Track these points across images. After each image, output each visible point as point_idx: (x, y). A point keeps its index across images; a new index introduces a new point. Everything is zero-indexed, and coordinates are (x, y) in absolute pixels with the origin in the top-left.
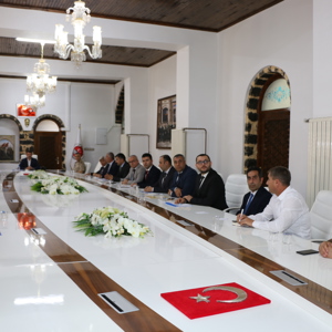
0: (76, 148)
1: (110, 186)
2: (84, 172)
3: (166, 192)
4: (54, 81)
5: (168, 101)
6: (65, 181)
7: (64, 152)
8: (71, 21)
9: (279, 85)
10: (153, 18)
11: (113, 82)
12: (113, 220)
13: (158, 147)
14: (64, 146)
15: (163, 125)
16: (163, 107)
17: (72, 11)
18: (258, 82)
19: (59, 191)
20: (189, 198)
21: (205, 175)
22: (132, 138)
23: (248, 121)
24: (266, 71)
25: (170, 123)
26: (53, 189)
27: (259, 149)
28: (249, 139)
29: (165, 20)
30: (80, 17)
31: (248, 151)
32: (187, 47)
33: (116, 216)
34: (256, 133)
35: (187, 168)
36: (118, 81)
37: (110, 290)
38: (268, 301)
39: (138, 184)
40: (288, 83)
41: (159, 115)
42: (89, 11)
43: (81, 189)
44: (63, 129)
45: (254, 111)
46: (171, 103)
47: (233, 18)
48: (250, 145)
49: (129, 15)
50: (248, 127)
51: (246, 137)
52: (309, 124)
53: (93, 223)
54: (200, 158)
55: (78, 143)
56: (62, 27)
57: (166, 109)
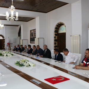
0: (8, 44)
1: (20, 53)
2: (11, 50)
3: (35, 55)
4: (3, 26)
5: (33, 31)
6: (8, 53)
7: (5, 45)
8: (10, 11)
9: (63, 27)
10: (30, 9)
11: (17, 26)
12: (26, 62)
13: (30, 43)
14: (4, 43)
15: (32, 37)
16: (32, 32)
17: (10, 8)
18: (57, 26)
19: (7, 55)
20: (42, 56)
21: (46, 50)
22: (23, 41)
23: (55, 36)
24: (59, 23)
25: (34, 37)
26: (5, 55)
27: (58, 43)
28: (55, 40)
29: (33, 10)
30: (12, 10)
31: (55, 44)
32: (39, 17)
33: (26, 61)
34: (57, 39)
35: (40, 49)
36: (19, 25)
37: (33, 79)
38: (69, 79)
39: (27, 53)
40: (65, 26)
41: (30, 34)
42: (15, 8)
43: (12, 55)
44: (4, 38)
45: (56, 33)
46: (34, 31)
47: (51, 10)
48: (56, 42)
49: (24, 9)
50: (55, 37)
51: (54, 40)
52: (72, 37)
53: (20, 63)
54: (44, 46)
55: (8, 42)
56: (8, 12)
57: (32, 33)
